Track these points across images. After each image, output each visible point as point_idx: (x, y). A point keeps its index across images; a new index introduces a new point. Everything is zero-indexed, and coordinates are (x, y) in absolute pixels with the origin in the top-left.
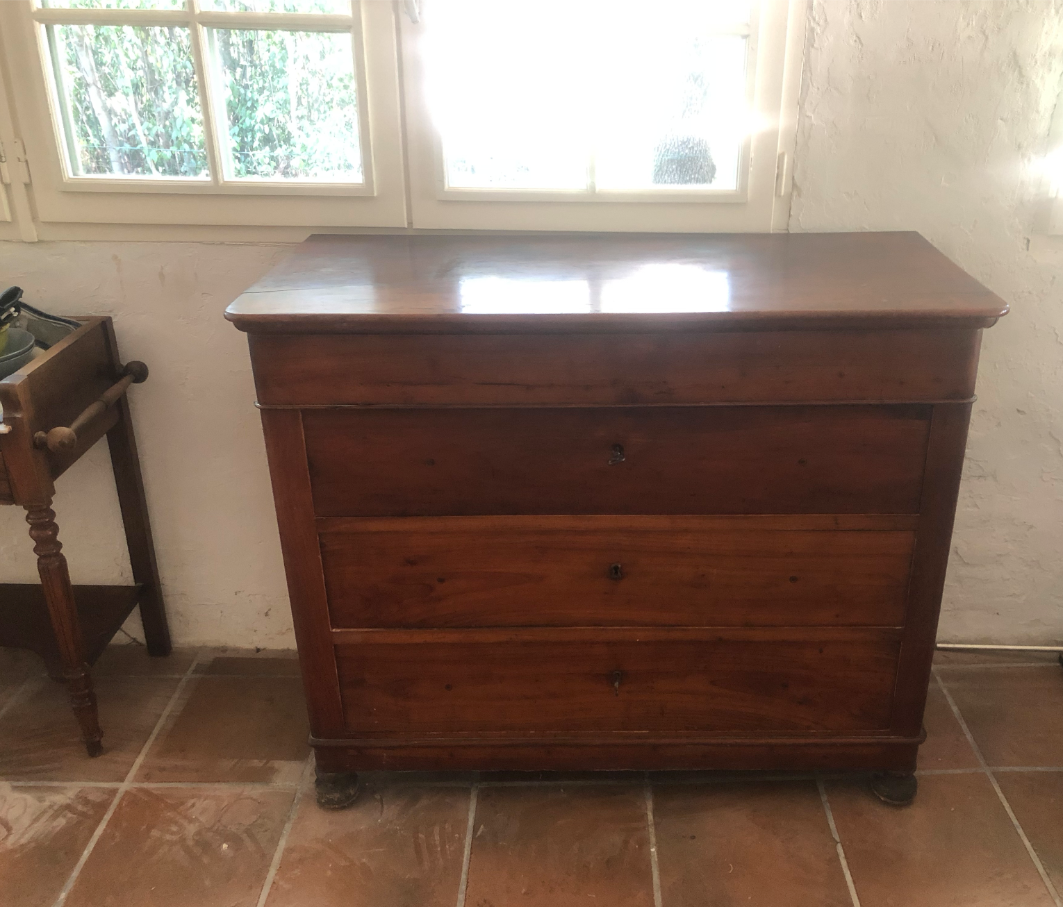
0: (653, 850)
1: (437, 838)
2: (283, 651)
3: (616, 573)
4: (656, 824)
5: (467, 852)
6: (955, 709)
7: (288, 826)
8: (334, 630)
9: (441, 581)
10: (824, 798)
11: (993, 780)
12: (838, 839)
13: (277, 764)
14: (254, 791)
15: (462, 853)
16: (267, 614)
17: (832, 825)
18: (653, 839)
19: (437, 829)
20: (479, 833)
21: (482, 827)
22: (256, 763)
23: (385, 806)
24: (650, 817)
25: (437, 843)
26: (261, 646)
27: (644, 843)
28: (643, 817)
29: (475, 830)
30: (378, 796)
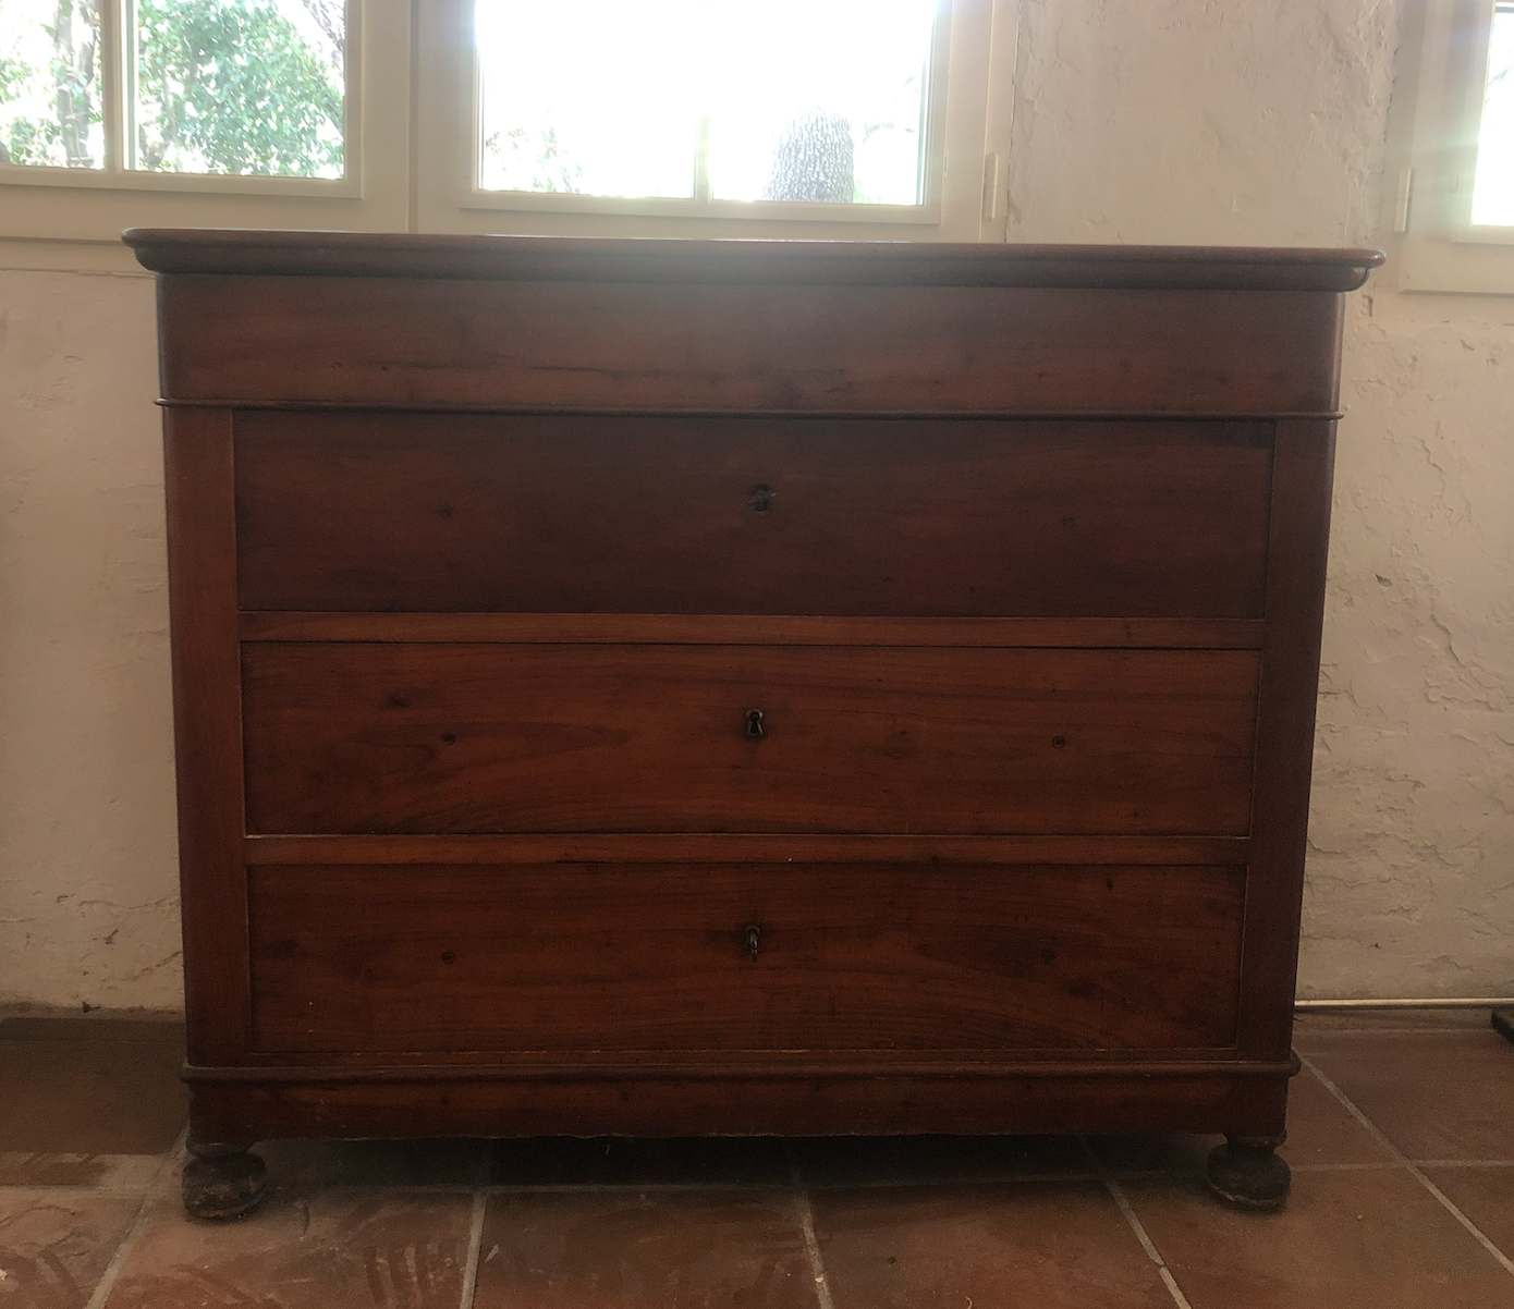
0: (819, 1280)
1: (411, 1263)
2: (132, 1010)
3: (752, 728)
4: (821, 1244)
5: (467, 1285)
6: (1330, 1085)
7: (125, 1248)
8: (250, 837)
9: (449, 738)
10: (1124, 1204)
11: (1420, 1177)
12: (1159, 1260)
13: (108, 1159)
14: (65, 1198)
15: (458, 1283)
16: (109, 941)
17: (1145, 1240)
18: (817, 1265)
19: (411, 1251)
20: (490, 1256)
21: (496, 1247)
22: (70, 1158)
23: (312, 1219)
24: (809, 1234)
25: (412, 1271)
26: (93, 1002)
27: (800, 1268)
28: (796, 1234)
29: (483, 1250)
30: (299, 1205)
